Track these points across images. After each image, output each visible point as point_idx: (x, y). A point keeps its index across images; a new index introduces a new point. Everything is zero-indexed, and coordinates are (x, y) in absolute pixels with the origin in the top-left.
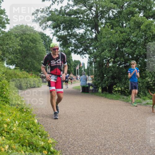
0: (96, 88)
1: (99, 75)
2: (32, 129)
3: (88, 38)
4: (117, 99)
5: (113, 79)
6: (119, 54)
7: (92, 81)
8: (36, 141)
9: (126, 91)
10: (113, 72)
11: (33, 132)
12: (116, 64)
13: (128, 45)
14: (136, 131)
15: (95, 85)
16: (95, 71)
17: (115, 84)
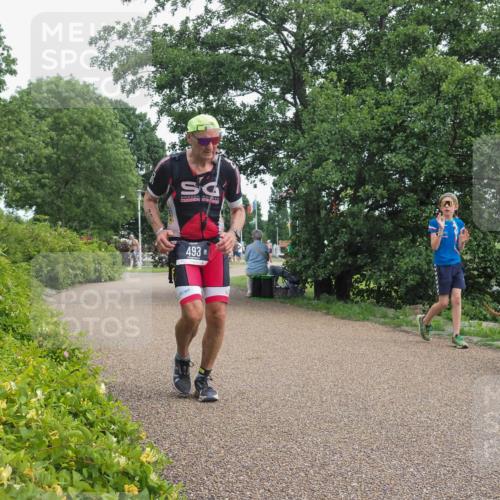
0: (297, 283)
1: (307, 242)
2: (88, 415)
3: (270, 120)
4: (364, 319)
5: (350, 254)
6: (372, 173)
7: (284, 260)
8: (101, 455)
9: (393, 294)
10: (352, 229)
11: (91, 425)
12: (360, 205)
13: (399, 145)
14: (423, 419)
15: (294, 273)
16: (294, 227)
17: (358, 269)
